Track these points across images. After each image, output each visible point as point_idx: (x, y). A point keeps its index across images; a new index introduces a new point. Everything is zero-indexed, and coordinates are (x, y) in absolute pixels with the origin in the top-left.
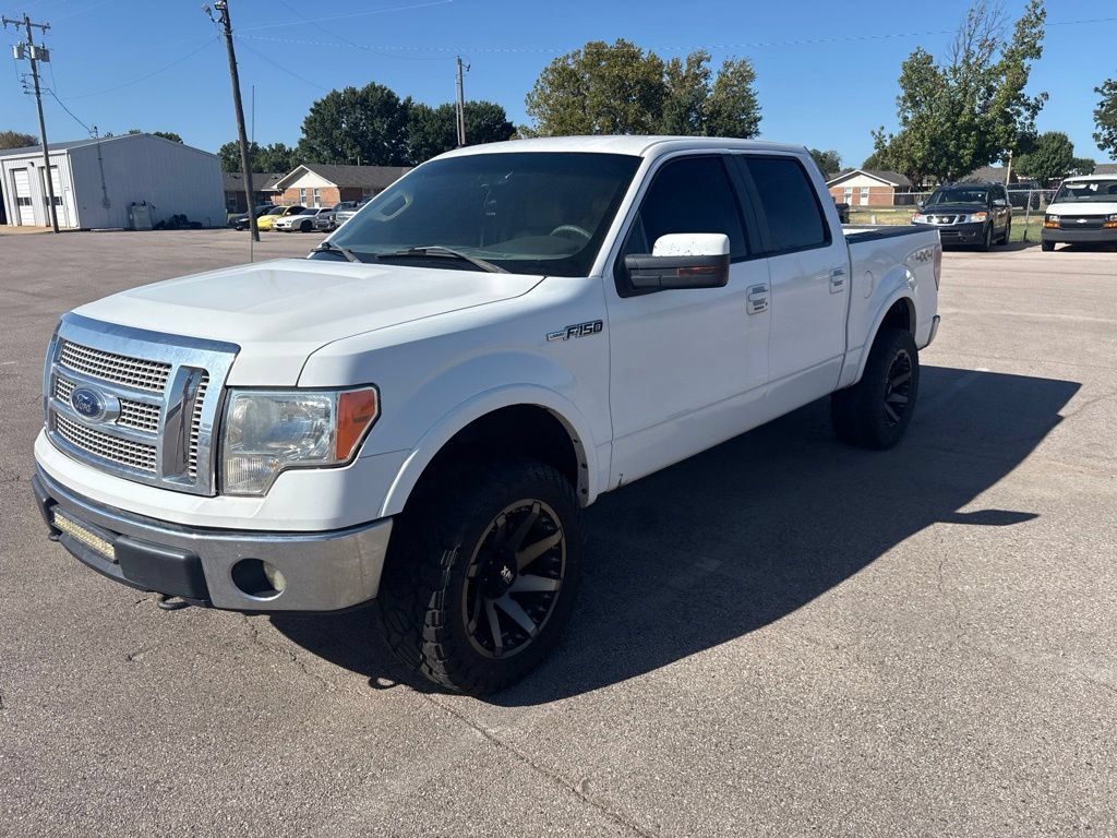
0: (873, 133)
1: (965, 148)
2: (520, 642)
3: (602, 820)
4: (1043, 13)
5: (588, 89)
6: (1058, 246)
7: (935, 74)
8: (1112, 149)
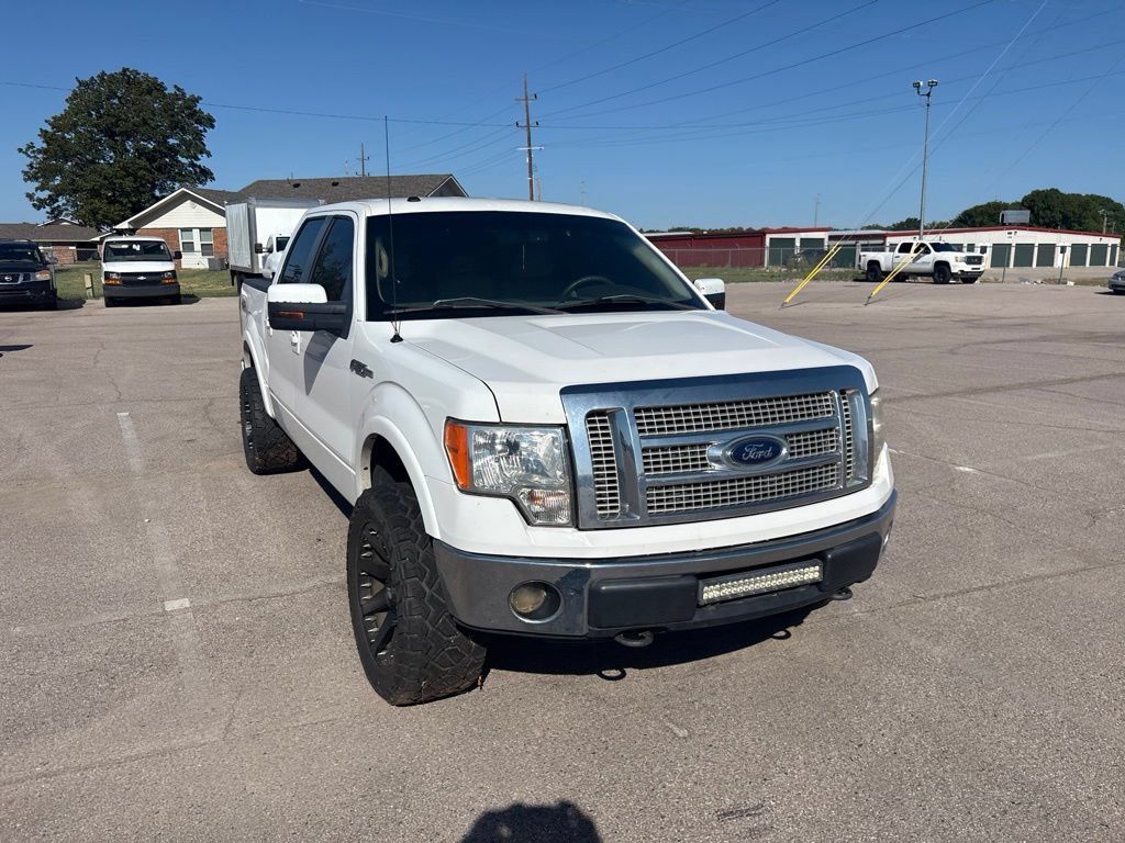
8: (48, 209)
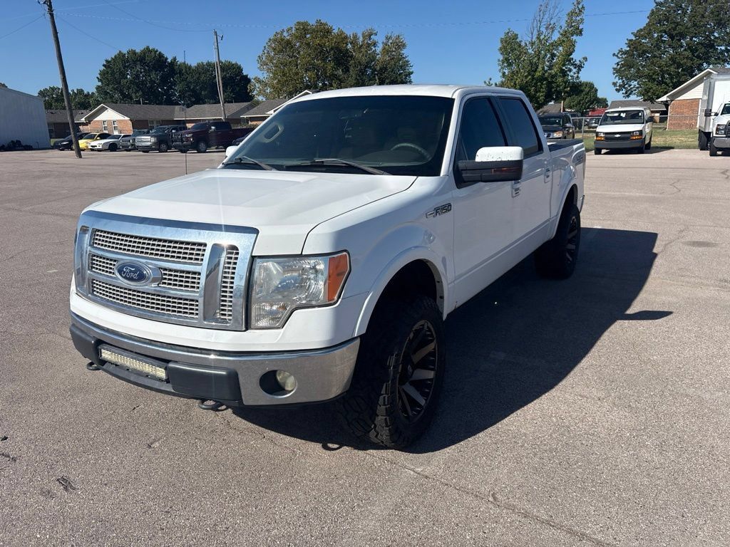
0: (485, 82)
1: (540, 91)
2: (419, 412)
3: (514, 517)
4: (583, 7)
5: (299, 52)
6: (603, 151)
7: (520, 46)
8: (624, 91)
